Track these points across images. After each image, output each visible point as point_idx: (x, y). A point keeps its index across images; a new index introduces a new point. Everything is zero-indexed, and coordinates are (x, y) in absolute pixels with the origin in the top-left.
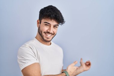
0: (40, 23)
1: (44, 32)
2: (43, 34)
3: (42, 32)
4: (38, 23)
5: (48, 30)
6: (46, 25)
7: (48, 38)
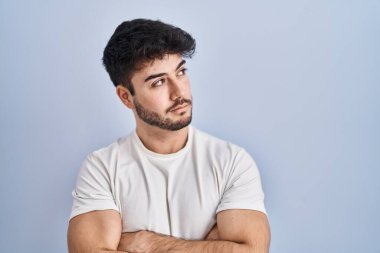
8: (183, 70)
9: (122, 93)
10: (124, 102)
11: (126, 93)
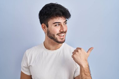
0: (47, 27)
1: (57, 34)
2: (57, 36)
3: (54, 35)
4: (44, 28)
5: (61, 30)
6: (56, 25)
7: (62, 39)
8: (66, 23)
9: (43, 26)
10: (43, 30)
11: (45, 27)
